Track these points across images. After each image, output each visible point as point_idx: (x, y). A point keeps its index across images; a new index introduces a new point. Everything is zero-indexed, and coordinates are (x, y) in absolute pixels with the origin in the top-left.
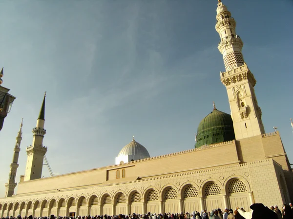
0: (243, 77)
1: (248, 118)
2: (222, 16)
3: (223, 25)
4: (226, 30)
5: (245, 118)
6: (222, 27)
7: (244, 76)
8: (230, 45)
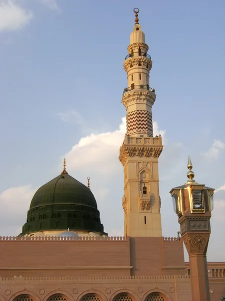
0: (153, 153)
1: (150, 211)
2: (140, 50)
3: (140, 65)
4: (142, 74)
5: (145, 211)
6: (137, 66)
7: (155, 153)
8: (144, 99)
